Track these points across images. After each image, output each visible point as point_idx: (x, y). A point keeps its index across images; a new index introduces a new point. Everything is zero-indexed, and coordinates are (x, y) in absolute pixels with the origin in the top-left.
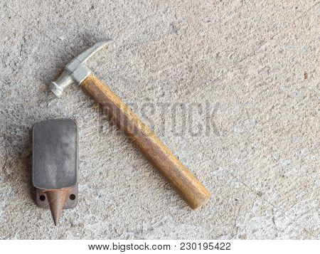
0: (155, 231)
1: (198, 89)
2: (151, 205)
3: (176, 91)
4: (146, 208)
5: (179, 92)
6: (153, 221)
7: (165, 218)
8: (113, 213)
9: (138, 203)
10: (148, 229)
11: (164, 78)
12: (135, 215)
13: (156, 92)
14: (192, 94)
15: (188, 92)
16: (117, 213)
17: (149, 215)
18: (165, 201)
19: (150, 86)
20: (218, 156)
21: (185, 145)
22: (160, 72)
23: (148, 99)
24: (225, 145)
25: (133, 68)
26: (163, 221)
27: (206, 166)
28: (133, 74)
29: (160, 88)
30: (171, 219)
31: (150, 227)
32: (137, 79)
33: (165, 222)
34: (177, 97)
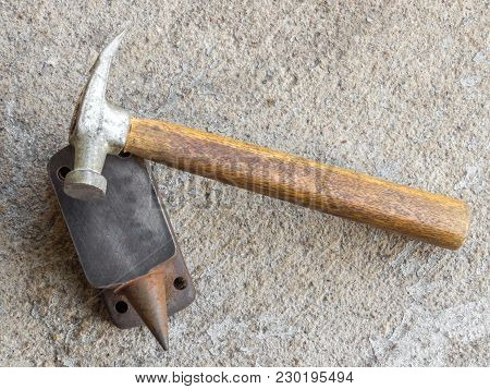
0: (400, 347)
1: (357, 38)
2: (370, 300)
3: (318, 62)
4: (363, 312)
5: (324, 62)
6: (388, 330)
7: (408, 313)
8: (304, 349)
9: (344, 308)
10: (386, 350)
11: (282, 47)
12: (348, 335)
13: (280, 81)
14: (350, 52)
15: (342, 53)
16: (311, 347)
17: (375, 322)
18: (393, 280)
19: (262, 74)
20: (455, 148)
21: (381, 158)
22: (269, 39)
23: (270, 102)
24: (458, 121)
25: (215, 55)
26: (405, 320)
27: (441, 179)
28: (220, 68)
29: (283, 71)
30: (420, 309)
31: (386, 344)
32: (232, 74)
33: (412, 320)
34: (323, 74)
